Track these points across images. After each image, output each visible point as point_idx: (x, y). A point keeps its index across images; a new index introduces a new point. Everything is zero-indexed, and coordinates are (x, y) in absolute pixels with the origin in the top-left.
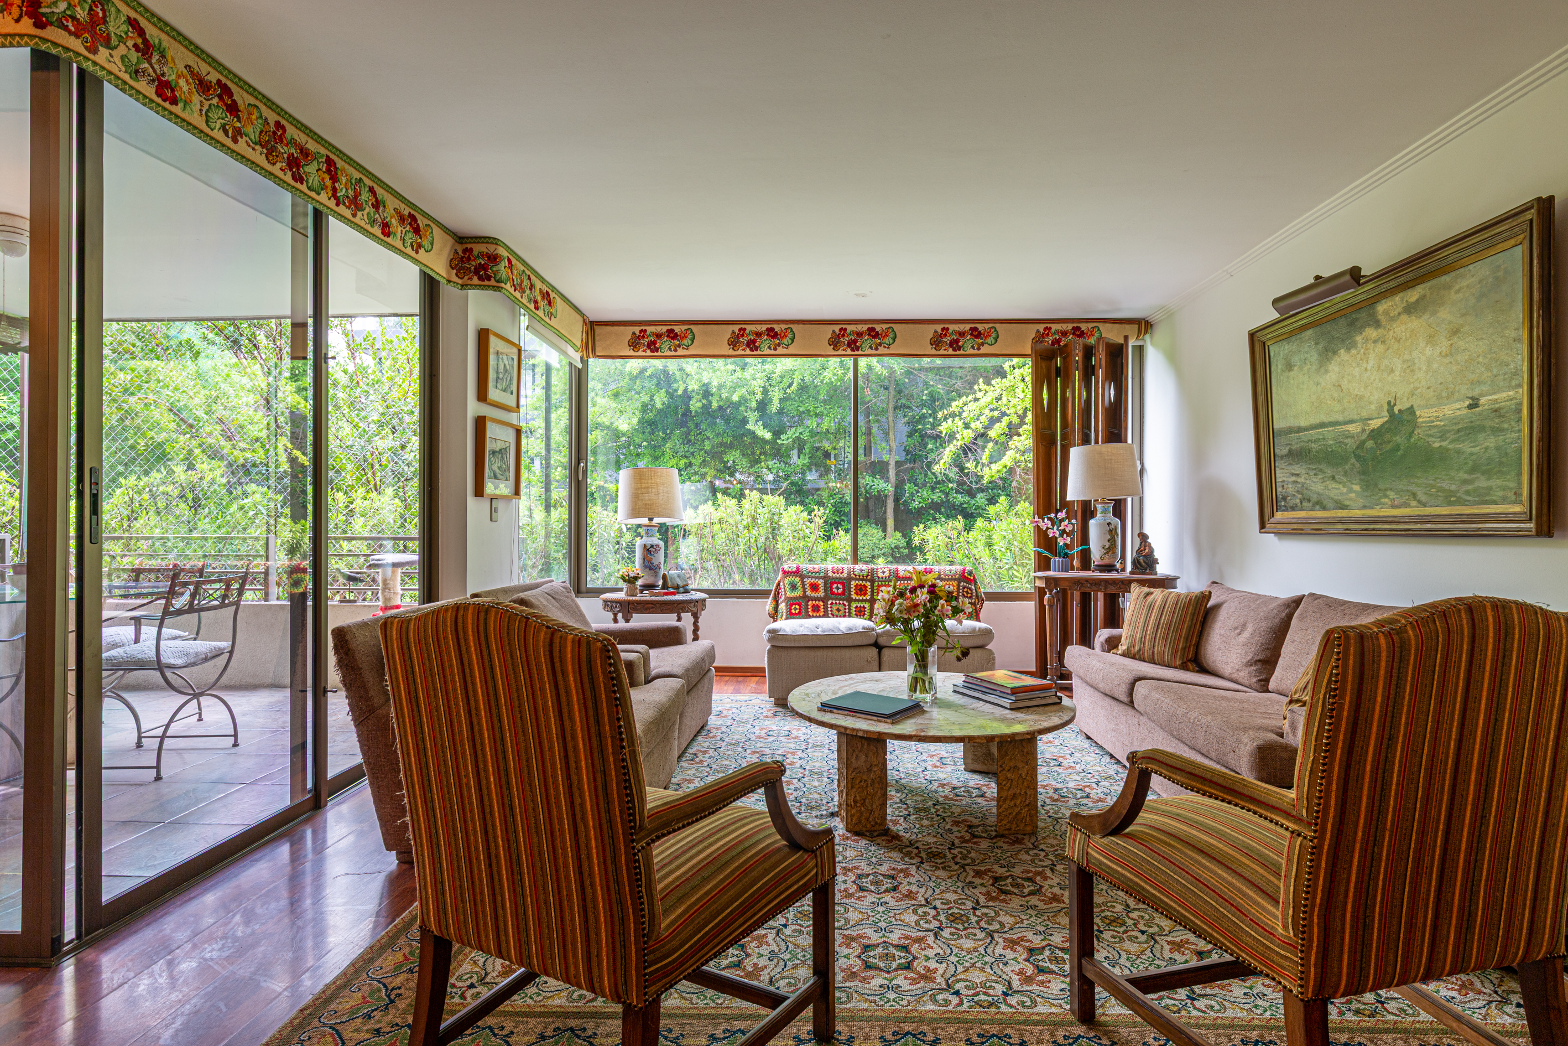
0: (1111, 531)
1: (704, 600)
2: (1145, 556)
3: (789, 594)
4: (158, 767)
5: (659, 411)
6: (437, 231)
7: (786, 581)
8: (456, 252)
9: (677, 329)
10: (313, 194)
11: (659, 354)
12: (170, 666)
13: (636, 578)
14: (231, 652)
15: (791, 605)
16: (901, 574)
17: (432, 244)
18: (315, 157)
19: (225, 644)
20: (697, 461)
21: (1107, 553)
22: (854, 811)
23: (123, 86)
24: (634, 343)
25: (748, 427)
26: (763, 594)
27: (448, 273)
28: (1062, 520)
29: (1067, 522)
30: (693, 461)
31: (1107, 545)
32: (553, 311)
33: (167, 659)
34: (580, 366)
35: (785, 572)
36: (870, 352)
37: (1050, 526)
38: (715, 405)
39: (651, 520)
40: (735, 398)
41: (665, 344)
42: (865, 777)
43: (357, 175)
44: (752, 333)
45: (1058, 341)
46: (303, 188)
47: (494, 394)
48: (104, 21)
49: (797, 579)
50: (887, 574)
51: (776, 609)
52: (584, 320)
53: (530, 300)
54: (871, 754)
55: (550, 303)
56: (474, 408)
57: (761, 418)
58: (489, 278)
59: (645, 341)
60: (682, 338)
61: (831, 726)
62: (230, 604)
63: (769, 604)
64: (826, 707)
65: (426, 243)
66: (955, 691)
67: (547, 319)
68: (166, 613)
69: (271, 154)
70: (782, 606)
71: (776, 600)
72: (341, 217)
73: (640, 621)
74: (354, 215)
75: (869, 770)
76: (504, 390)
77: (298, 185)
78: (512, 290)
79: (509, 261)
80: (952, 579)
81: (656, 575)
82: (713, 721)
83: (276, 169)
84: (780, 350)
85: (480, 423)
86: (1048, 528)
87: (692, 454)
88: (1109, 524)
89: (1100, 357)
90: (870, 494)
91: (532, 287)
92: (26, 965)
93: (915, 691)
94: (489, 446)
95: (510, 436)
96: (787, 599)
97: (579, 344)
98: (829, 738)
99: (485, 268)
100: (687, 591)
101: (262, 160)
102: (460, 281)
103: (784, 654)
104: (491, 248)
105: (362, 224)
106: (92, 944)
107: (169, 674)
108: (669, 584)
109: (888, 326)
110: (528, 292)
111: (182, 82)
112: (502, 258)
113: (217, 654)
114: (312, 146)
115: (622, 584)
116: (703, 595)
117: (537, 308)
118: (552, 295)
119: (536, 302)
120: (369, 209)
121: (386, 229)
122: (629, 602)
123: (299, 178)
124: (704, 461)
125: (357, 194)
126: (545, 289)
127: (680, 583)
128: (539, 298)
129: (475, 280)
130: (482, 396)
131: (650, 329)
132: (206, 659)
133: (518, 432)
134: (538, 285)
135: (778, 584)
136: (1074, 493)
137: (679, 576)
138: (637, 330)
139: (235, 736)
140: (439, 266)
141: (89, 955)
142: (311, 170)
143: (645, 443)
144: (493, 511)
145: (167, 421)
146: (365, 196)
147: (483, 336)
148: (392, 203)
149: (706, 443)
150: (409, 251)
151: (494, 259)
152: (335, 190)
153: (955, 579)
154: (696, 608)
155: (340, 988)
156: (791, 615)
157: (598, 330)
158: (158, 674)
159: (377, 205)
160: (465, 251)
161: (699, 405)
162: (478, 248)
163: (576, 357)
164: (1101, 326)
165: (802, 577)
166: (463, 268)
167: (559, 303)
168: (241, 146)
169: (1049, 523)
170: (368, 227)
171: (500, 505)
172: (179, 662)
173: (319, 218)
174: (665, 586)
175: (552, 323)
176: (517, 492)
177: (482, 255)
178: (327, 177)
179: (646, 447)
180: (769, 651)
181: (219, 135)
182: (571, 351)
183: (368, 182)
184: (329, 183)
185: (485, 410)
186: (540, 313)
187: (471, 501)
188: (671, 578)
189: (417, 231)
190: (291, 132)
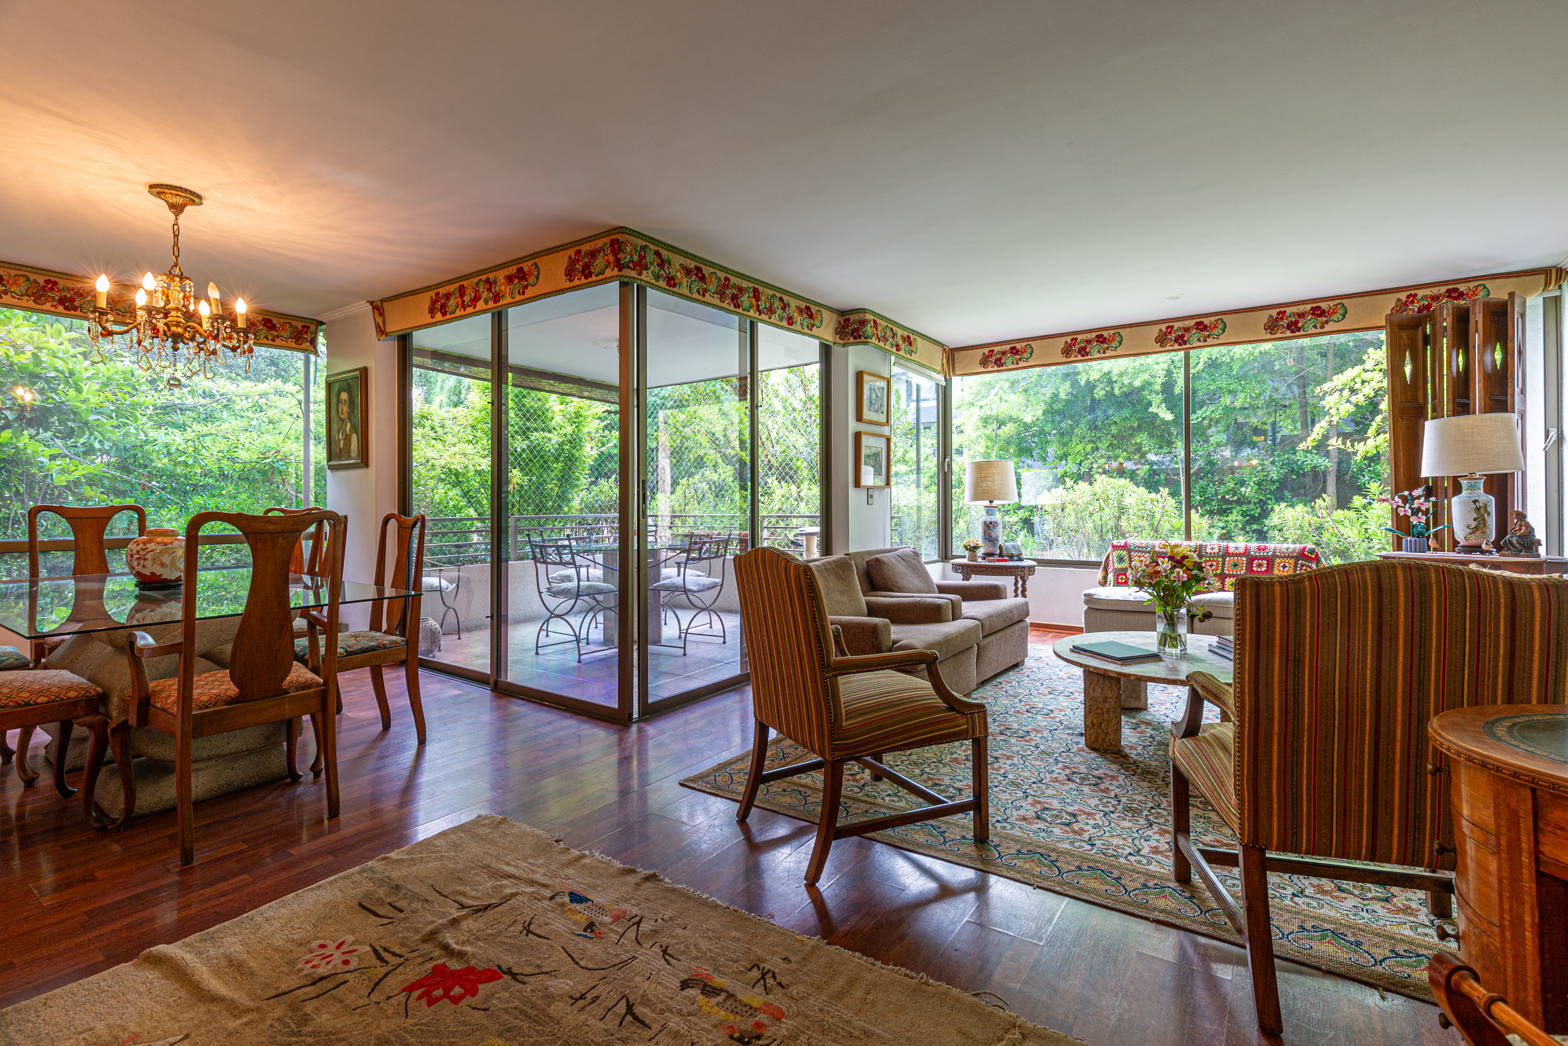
0: (1478, 509)
1: (1033, 567)
2: (1520, 537)
3: (1116, 566)
4: (684, 648)
5: (1067, 401)
6: (825, 312)
7: (1115, 554)
8: (840, 322)
9: (1018, 346)
10: (746, 313)
11: (1004, 368)
12: (691, 591)
13: (976, 547)
14: (722, 586)
15: (1118, 575)
16: (1231, 551)
17: (821, 322)
18: (746, 290)
19: (718, 580)
20: (1103, 445)
21: (1473, 533)
22: (1092, 731)
23: (654, 287)
24: (984, 362)
25: (1151, 410)
26: (1095, 565)
27: (834, 338)
28: (1419, 497)
29: (1422, 500)
30: (1100, 445)
31: (1473, 524)
32: (914, 349)
33: (690, 586)
34: (944, 384)
35: (1114, 546)
36: (1198, 344)
37: (1400, 504)
38: (1117, 391)
39: (991, 502)
40: (1137, 383)
41: (1009, 359)
42: (1101, 706)
43: (771, 293)
44: (1083, 341)
45: (1429, 306)
46: (740, 310)
47: (867, 415)
48: (645, 257)
49: (1125, 553)
50: (1216, 551)
51: (1105, 578)
52: (944, 350)
53: (892, 346)
54: (1106, 688)
55: (910, 344)
56: (853, 426)
57: (1165, 400)
58: (860, 337)
59: (993, 359)
60: (1023, 353)
61: (1080, 665)
62: (721, 556)
63: (1099, 573)
64: (1076, 649)
65: (817, 323)
66: (1210, 651)
67: (908, 356)
68: (688, 559)
69: (722, 296)
70: (1111, 576)
71: (1106, 570)
72: (763, 321)
73: (977, 580)
74: (770, 318)
75: (1105, 701)
76: (877, 411)
77: (737, 310)
78: (876, 342)
79: (875, 322)
80: (1288, 557)
81: (994, 545)
82: (1028, 662)
83: (725, 305)
84: (1109, 353)
85: (858, 436)
86: (1398, 506)
87: (1099, 438)
88: (1475, 502)
89: (1478, 318)
90: (1303, 469)
91: (894, 335)
92: (619, 724)
93: (1164, 645)
94: (864, 452)
95: (882, 443)
96: (1115, 570)
97: (939, 368)
98: (1079, 672)
99: (857, 330)
100: (1021, 560)
101: (717, 302)
102: (842, 342)
103: (1099, 615)
104: (861, 316)
105: (775, 322)
106: (645, 721)
107: (691, 597)
108: (1005, 553)
109: (1217, 318)
110: (891, 340)
111: (678, 274)
112: (868, 321)
113: (714, 586)
114: (745, 284)
115: (967, 553)
116: (1034, 563)
117: (898, 350)
118: (912, 337)
119: (897, 346)
120: (779, 312)
121: (790, 321)
122: (968, 566)
123: (737, 306)
124: (1111, 444)
125: (772, 304)
126: (906, 334)
127: (1014, 553)
128: (901, 342)
129: (852, 340)
130: (859, 418)
131: (996, 349)
132: (709, 589)
133: (888, 440)
134: (900, 332)
135: (1108, 557)
136: (1427, 470)
137: (1013, 547)
138: (986, 351)
139: (724, 637)
140: (828, 334)
141: (642, 725)
142: (745, 299)
143: (1054, 432)
144: (870, 497)
145: (704, 440)
146: (777, 304)
147: (859, 376)
148: (794, 303)
149: (1113, 428)
150: (806, 330)
151: (863, 323)
152: (758, 306)
153: (1292, 557)
154: (1021, 574)
155: (738, 760)
156: (1118, 584)
157: (957, 354)
158: (684, 596)
159: (785, 307)
160: (845, 321)
161: (1102, 392)
162: (853, 317)
163: (941, 379)
164: (1488, 284)
165: (1129, 551)
166: (844, 332)
167: (919, 342)
168: (708, 298)
169: (1400, 501)
170: (779, 323)
171: (876, 494)
172: (695, 588)
173: (753, 325)
174: (1001, 555)
175: (912, 358)
176: (888, 483)
177: (855, 321)
178: (753, 300)
179: (1055, 435)
180: (1086, 612)
181: (696, 296)
182: (934, 375)
183: (778, 295)
184: (754, 303)
185: (862, 427)
186: (902, 353)
187: (852, 491)
188: (1006, 549)
189: (811, 316)
190: (734, 280)
